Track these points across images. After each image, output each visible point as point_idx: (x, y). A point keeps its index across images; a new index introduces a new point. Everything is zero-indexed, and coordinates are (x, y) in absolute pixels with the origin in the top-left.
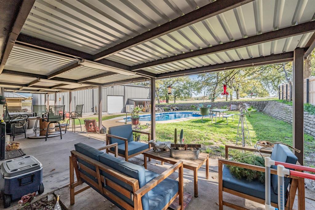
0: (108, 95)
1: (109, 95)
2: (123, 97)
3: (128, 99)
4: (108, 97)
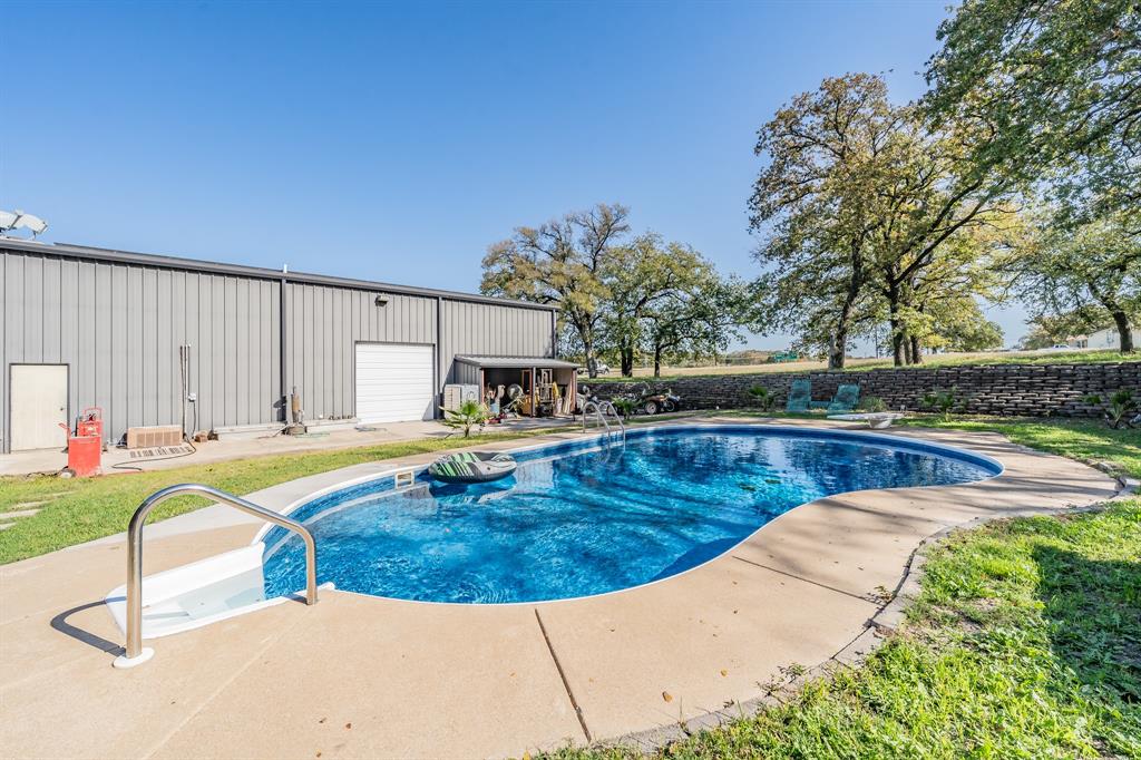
0: (357, 342)
1: (365, 338)
3: (455, 360)
4: (359, 347)
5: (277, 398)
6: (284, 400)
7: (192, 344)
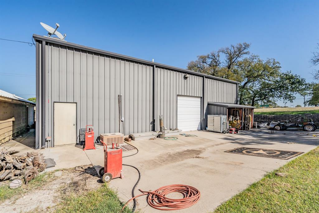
0: (178, 95)
1: (180, 94)
2: (199, 99)
3: (208, 104)
4: (179, 98)
5: (151, 120)
6: (154, 121)
7: (122, 95)
